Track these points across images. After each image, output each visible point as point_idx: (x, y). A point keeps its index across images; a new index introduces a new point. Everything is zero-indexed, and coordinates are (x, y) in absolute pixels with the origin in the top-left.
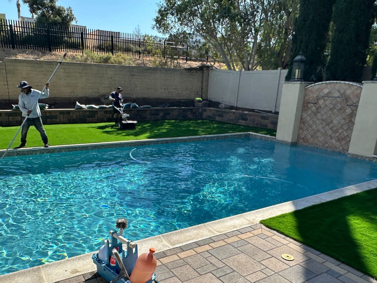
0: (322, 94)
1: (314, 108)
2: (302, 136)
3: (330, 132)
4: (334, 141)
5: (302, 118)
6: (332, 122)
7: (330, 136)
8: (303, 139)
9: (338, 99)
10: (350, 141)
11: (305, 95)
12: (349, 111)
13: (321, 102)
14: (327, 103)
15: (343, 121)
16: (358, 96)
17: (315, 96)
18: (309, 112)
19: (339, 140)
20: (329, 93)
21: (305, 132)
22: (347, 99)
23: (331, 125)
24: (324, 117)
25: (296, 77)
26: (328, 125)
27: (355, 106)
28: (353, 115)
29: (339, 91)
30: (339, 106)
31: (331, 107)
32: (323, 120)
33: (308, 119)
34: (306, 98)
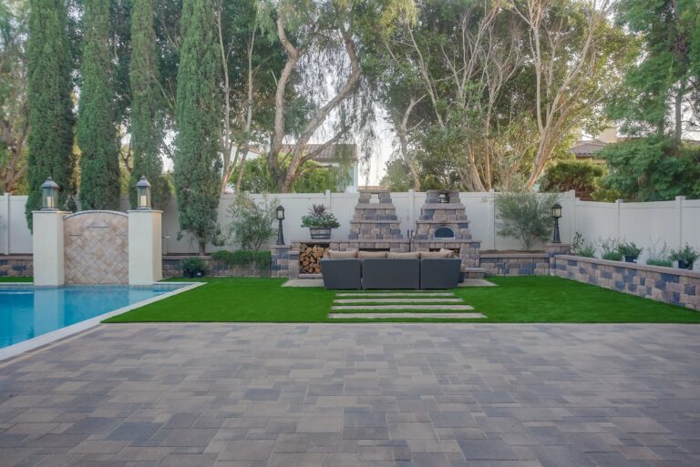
0: (85, 225)
1: (79, 241)
2: (70, 277)
3: (103, 266)
4: (110, 276)
5: (65, 255)
6: (103, 255)
7: (105, 271)
8: (73, 279)
9: (105, 229)
10: (128, 273)
11: (65, 227)
12: (119, 241)
13: (86, 233)
14: (94, 233)
15: (116, 253)
16: (126, 226)
17: (78, 227)
18: (74, 246)
19: (116, 273)
20: (94, 223)
21: (73, 271)
22: (115, 229)
23: (104, 258)
24: (94, 250)
25: (49, 205)
26: (100, 258)
27: (125, 236)
28: (124, 245)
29: (105, 221)
30: (108, 237)
31: (100, 238)
32: (93, 254)
33: (74, 254)
34: (67, 229)
